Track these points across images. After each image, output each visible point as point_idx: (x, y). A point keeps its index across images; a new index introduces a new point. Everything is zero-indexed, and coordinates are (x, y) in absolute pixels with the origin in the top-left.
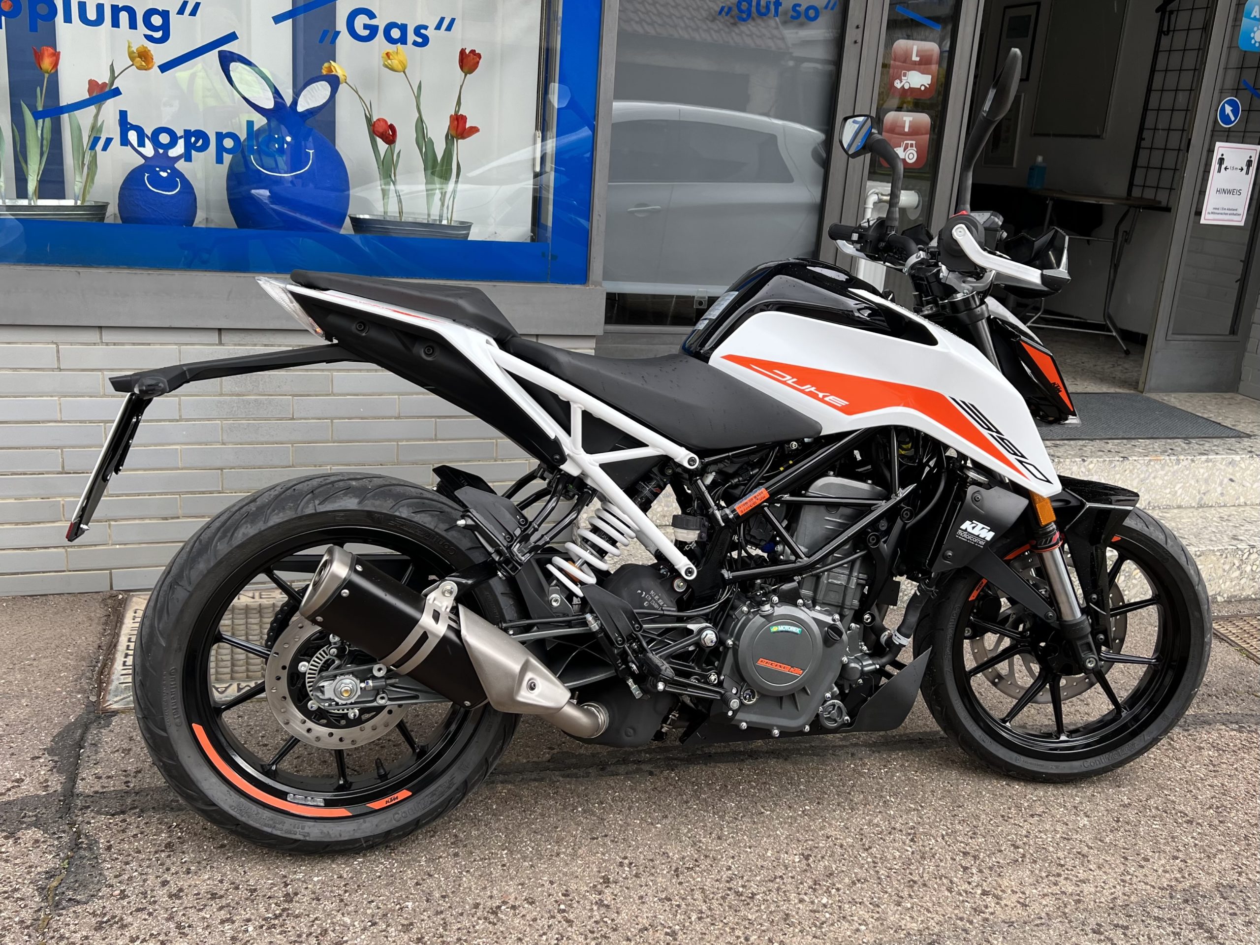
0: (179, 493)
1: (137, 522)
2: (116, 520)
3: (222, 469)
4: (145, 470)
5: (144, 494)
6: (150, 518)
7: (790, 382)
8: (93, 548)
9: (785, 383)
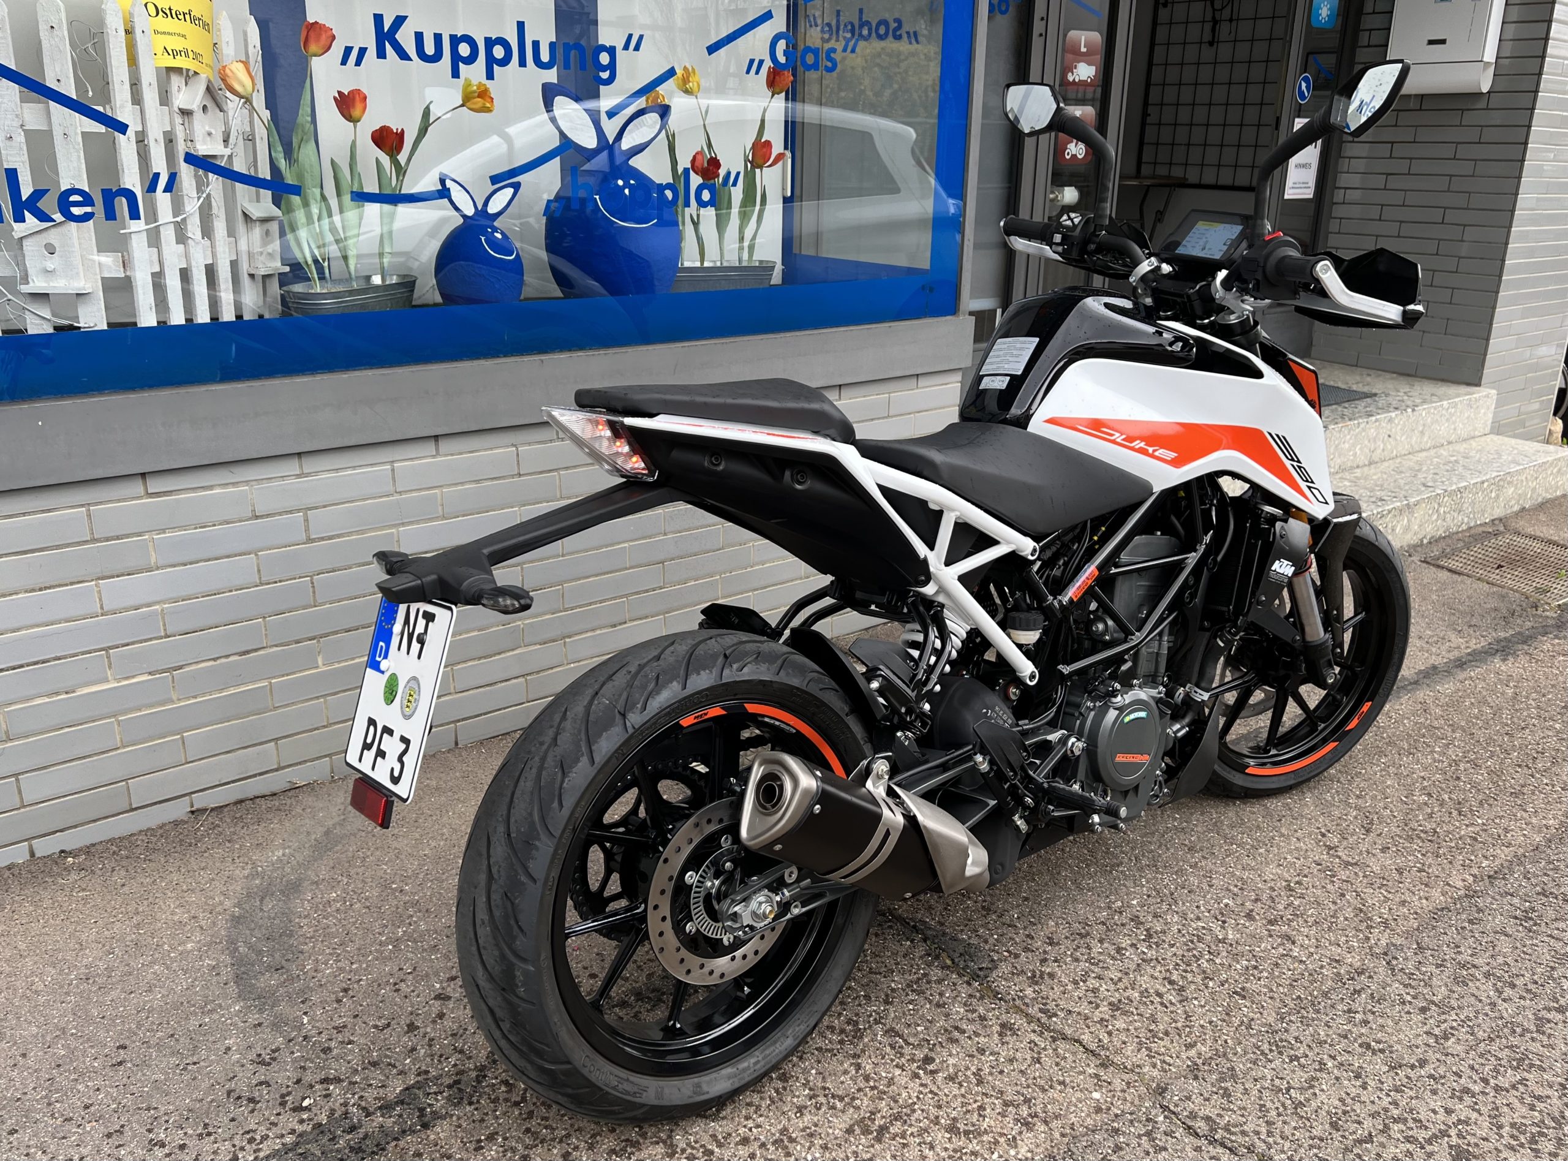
0: (626, 596)
1: (589, 634)
2: (570, 637)
3: (663, 563)
4: (596, 575)
5: (595, 603)
6: (600, 628)
7: (1119, 440)
8: (550, 671)
9: (1114, 442)
